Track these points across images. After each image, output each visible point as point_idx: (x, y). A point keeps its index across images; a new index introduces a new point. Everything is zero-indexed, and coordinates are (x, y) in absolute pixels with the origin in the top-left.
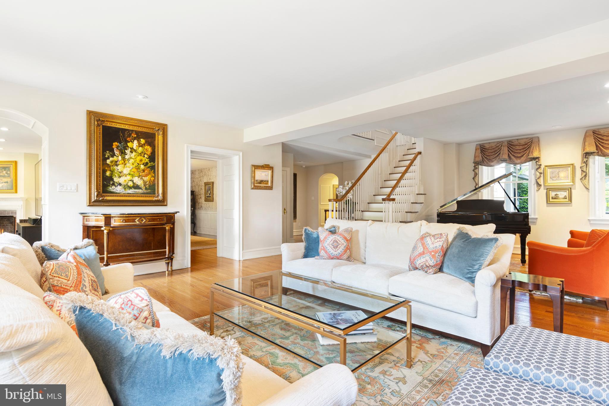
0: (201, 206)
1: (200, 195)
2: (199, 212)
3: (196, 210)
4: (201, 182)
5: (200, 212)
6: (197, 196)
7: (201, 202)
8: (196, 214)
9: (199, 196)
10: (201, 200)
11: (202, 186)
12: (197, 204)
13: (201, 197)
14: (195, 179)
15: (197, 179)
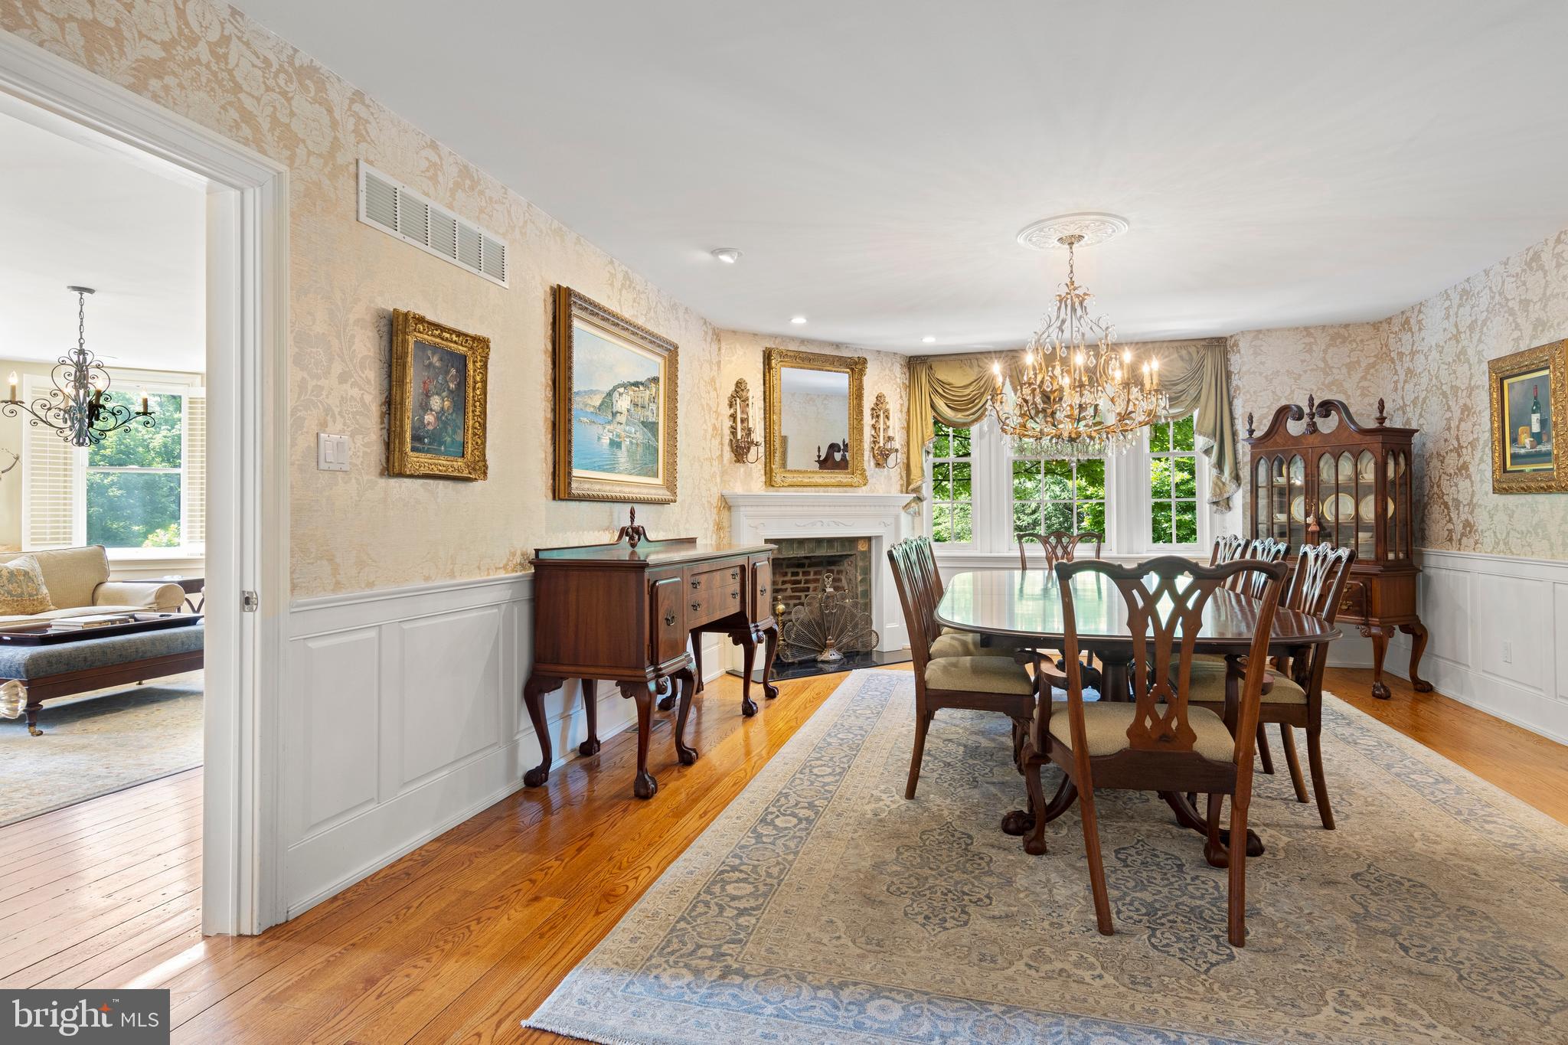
0: (1467, 524)
1: (1458, 450)
2: (1450, 562)
3: (1429, 550)
4: (1462, 370)
5: (1460, 563)
6: (1435, 462)
7: (1463, 498)
8: (1431, 572)
9: (1451, 461)
10: (1464, 484)
11: (1471, 390)
12: (1436, 512)
13: (1465, 467)
14: (1420, 359)
15: (1434, 354)
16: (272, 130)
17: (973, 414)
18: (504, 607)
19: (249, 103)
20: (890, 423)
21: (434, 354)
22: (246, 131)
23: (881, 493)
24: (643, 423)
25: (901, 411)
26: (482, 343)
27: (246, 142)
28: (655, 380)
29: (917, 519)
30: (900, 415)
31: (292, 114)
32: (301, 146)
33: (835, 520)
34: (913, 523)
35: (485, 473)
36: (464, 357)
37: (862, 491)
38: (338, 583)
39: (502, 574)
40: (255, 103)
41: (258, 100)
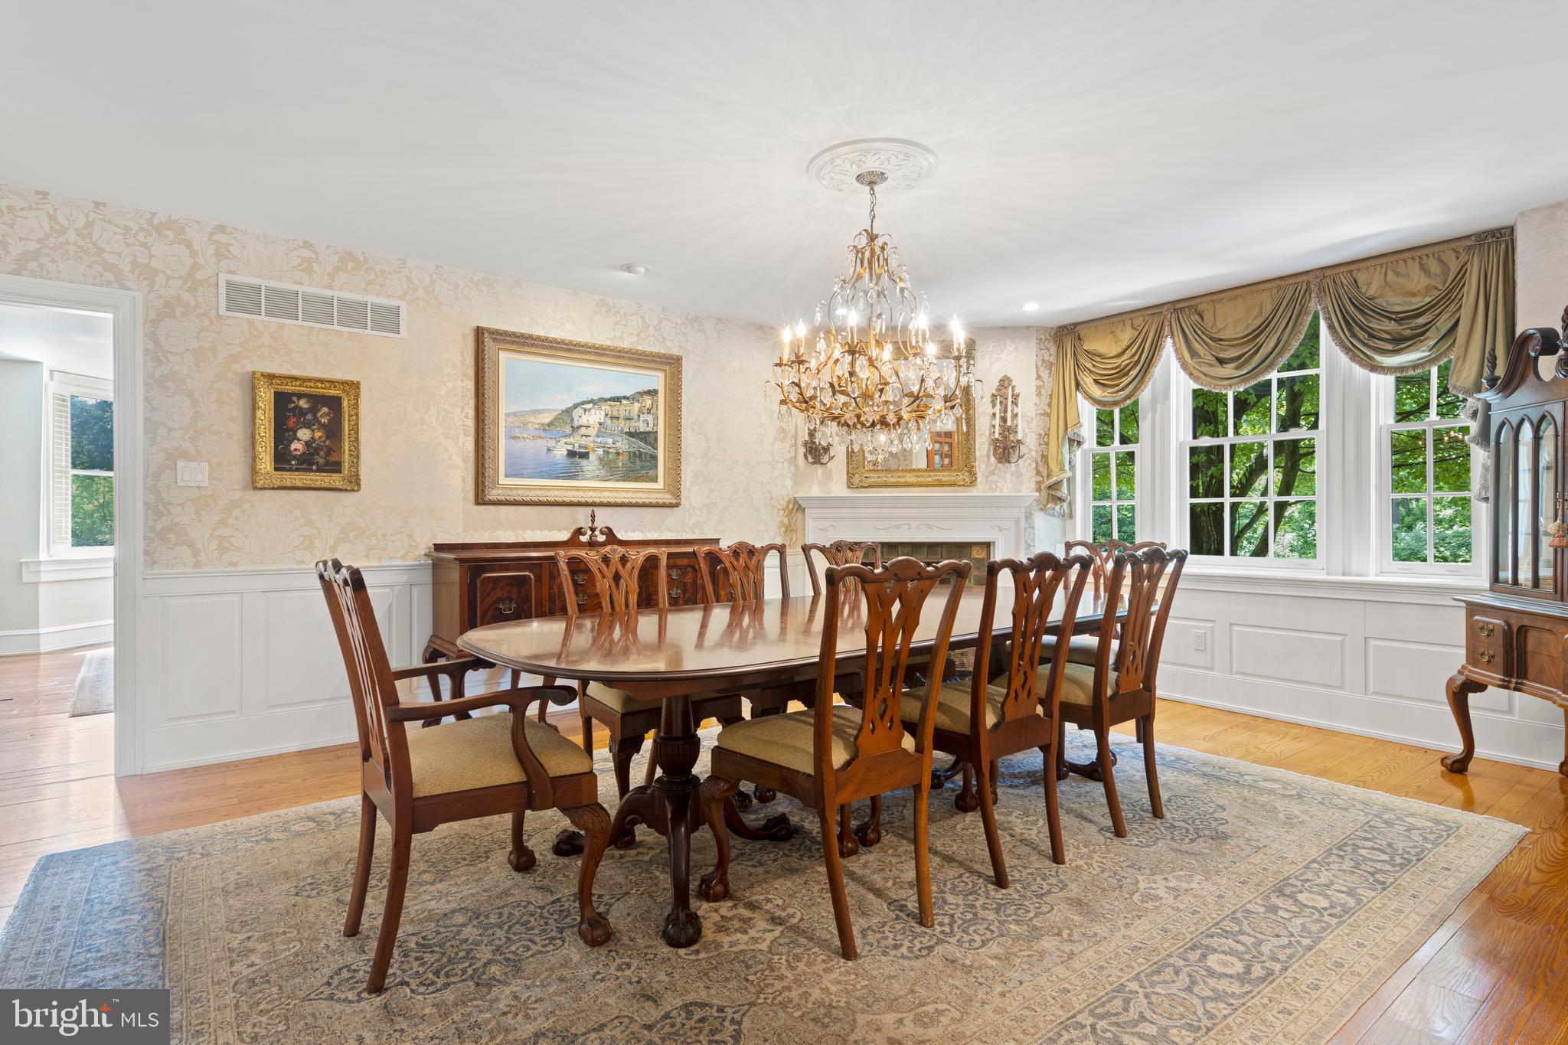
16: (132, 271)
17: (1123, 389)
18: (397, 589)
19: (110, 258)
20: (1019, 410)
21: (299, 399)
22: (109, 276)
23: (1006, 493)
24: (626, 433)
25: (1039, 394)
26: (355, 386)
27: (109, 284)
28: (652, 393)
29: (1069, 522)
30: (1035, 399)
31: (151, 256)
32: (161, 275)
33: (930, 523)
34: (1064, 527)
35: (359, 485)
36: (339, 399)
37: (973, 492)
38: (198, 561)
39: (400, 562)
40: (117, 257)
41: (119, 254)
